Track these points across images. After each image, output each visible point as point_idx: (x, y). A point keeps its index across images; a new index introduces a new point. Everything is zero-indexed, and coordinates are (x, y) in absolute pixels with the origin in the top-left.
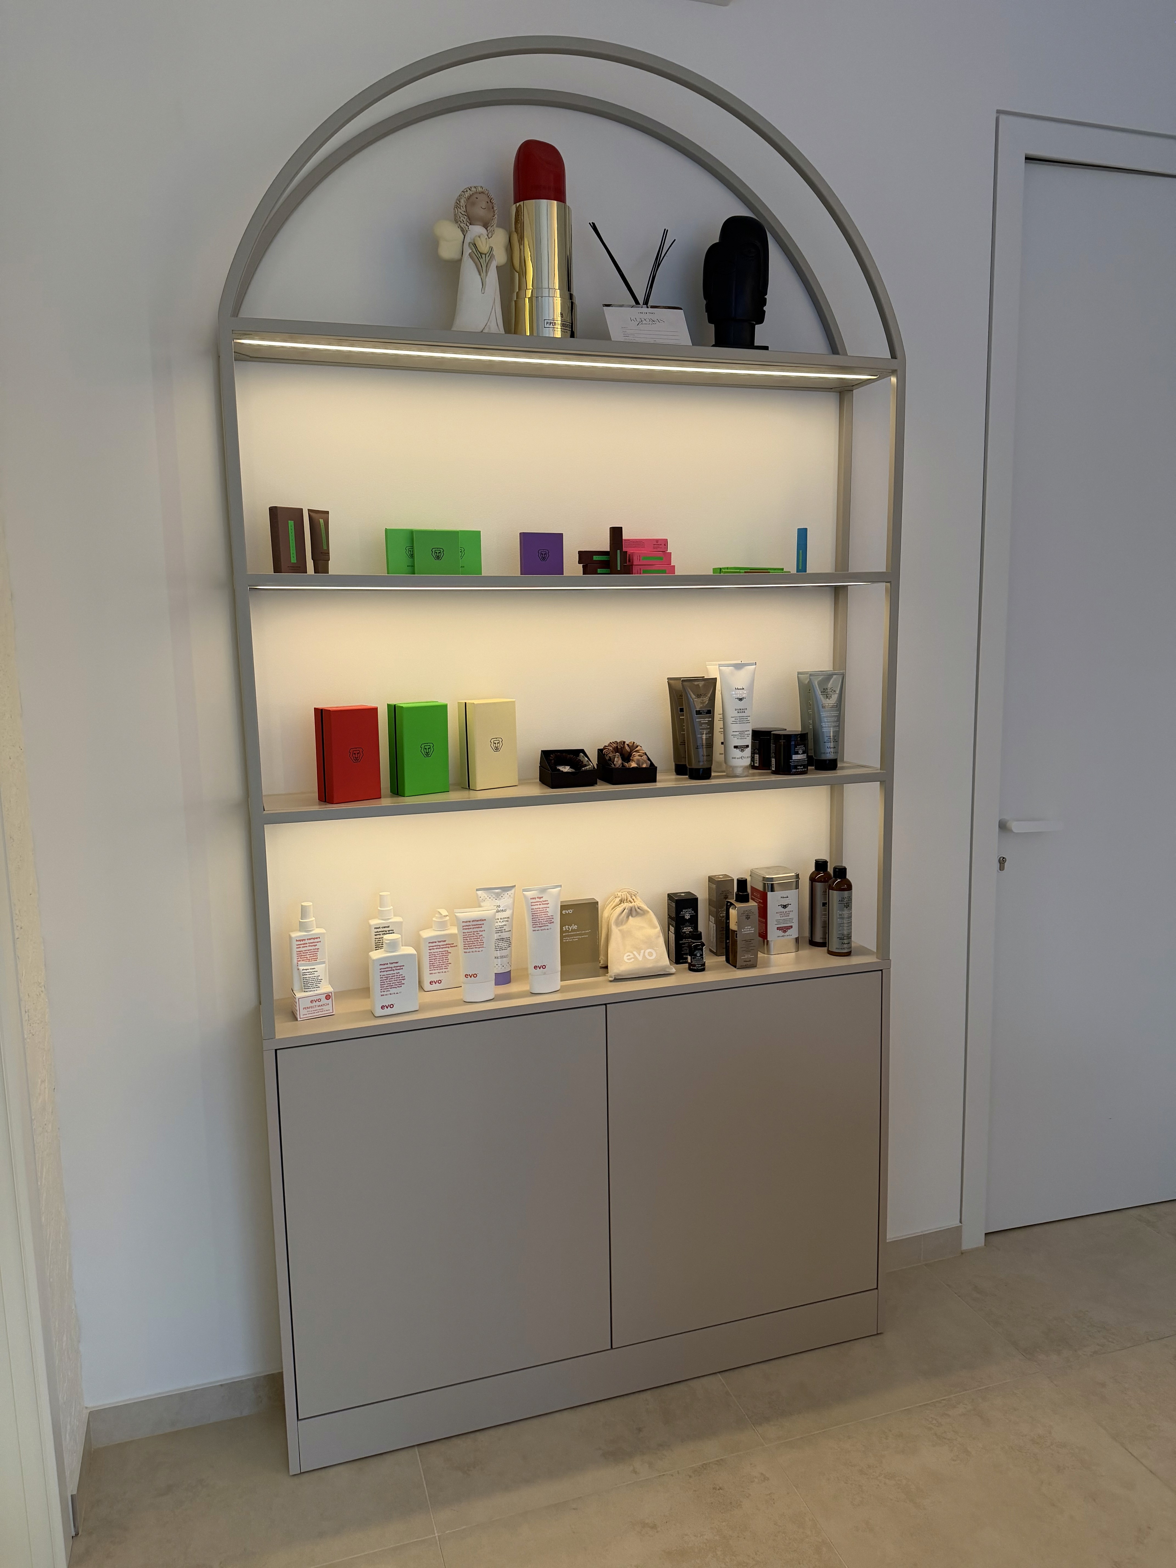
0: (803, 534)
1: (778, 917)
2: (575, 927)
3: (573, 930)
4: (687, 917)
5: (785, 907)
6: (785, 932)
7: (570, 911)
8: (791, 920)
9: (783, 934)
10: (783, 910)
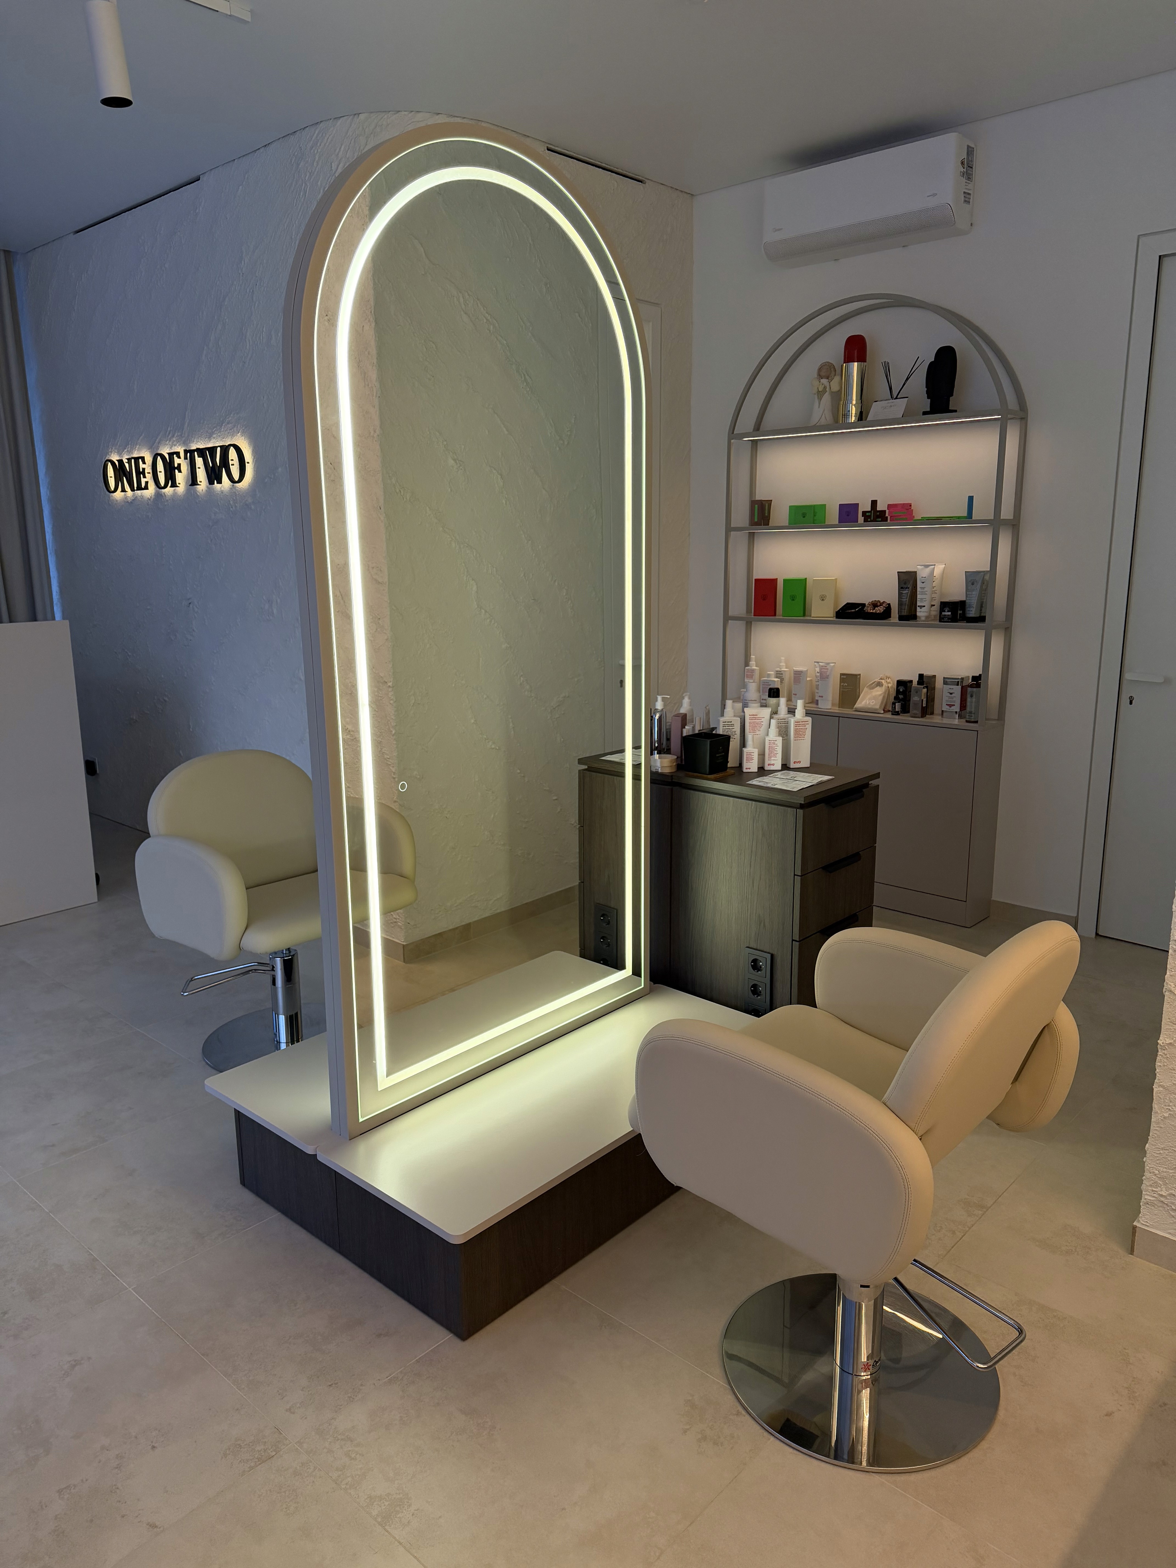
0: (971, 499)
1: (947, 698)
2: (846, 685)
3: (845, 686)
4: (901, 690)
5: (951, 694)
6: (950, 707)
7: (845, 677)
8: (954, 702)
9: (949, 708)
10: (950, 695)
